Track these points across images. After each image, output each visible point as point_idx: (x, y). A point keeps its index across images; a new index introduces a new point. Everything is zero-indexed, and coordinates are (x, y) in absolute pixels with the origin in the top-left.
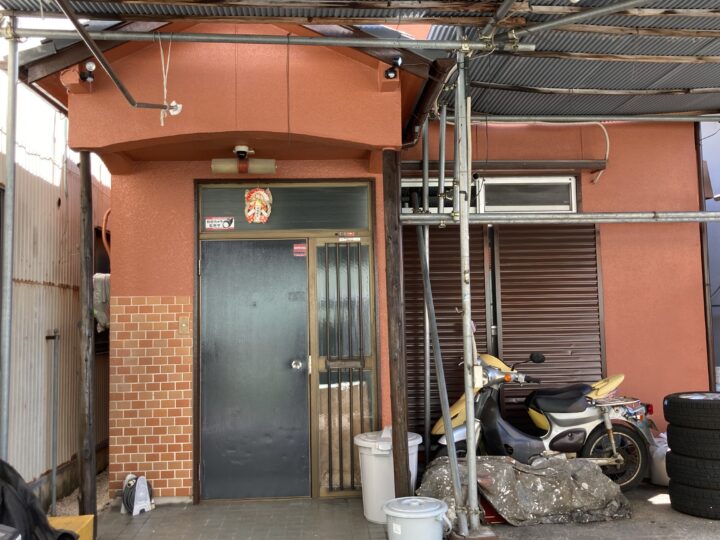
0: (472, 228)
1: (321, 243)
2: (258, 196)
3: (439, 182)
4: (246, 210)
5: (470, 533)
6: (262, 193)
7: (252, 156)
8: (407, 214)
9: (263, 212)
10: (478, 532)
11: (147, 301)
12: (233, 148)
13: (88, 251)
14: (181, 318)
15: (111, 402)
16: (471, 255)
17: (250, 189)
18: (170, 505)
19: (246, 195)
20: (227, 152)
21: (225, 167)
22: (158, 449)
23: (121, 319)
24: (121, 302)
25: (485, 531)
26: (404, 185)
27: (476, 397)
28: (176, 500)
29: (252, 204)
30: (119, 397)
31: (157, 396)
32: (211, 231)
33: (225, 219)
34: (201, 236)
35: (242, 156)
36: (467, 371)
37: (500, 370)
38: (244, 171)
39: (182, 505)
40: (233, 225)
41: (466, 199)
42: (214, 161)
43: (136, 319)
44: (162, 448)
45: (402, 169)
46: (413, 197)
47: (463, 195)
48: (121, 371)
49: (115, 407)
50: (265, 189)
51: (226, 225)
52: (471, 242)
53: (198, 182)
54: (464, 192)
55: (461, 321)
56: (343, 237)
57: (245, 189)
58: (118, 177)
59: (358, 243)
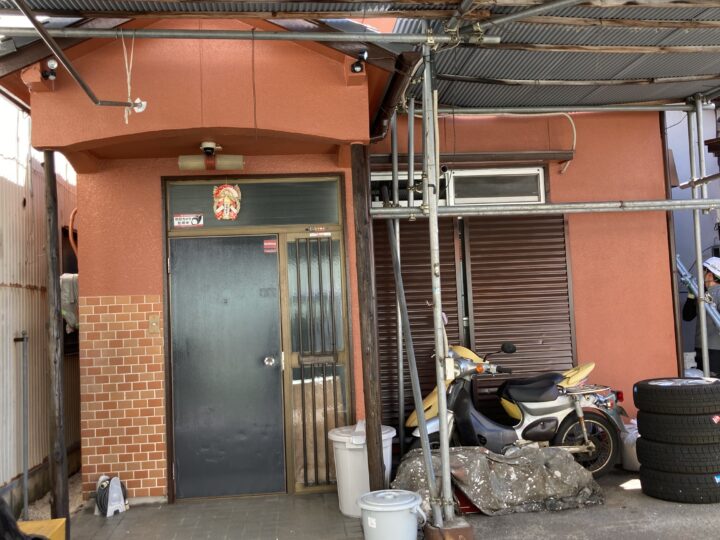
0: (441, 220)
1: (291, 238)
2: (226, 192)
3: (409, 175)
4: (215, 207)
5: (445, 525)
6: (231, 189)
7: (219, 152)
8: (377, 208)
9: (233, 208)
10: (452, 523)
11: (116, 301)
12: (200, 144)
13: (54, 251)
14: (150, 317)
15: (82, 403)
16: (441, 248)
17: (218, 185)
18: (144, 505)
19: (215, 192)
20: (194, 149)
21: (193, 163)
22: (130, 449)
23: (90, 319)
24: (90, 302)
25: (459, 522)
26: (373, 179)
27: (449, 388)
28: (151, 500)
29: (220, 200)
30: (90, 398)
31: (129, 396)
32: (180, 228)
33: (194, 216)
34: (170, 234)
35: (209, 153)
36: (439, 364)
37: (472, 361)
38: (211, 167)
39: (156, 504)
40: (202, 222)
41: (435, 192)
42: (181, 157)
43: (106, 319)
44: (136, 449)
45: (372, 162)
46: (383, 191)
47: (431, 189)
48: (92, 371)
49: (86, 408)
50: (233, 185)
51: (195, 222)
52: (440, 235)
53: (165, 180)
54: (433, 186)
55: (432, 313)
56: (313, 232)
57: (212, 186)
58: (84, 176)
59: (329, 238)
